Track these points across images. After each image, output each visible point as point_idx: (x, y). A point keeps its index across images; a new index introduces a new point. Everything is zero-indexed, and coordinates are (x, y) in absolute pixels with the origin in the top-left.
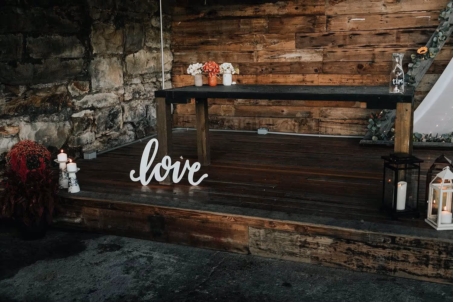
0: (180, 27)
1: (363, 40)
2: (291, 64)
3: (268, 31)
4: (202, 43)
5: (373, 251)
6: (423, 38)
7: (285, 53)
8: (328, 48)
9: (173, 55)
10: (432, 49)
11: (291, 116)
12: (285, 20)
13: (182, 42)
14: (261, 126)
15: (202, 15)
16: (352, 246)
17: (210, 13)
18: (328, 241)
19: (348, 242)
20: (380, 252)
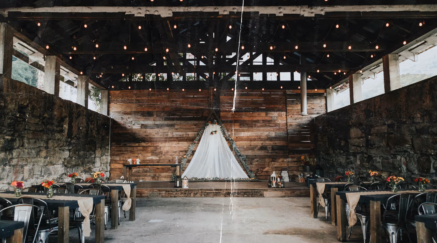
0: (114, 149)
1: (170, 153)
2: (150, 160)
3: (143, 150)
4: (121, 154)
5: (173, 193)
6: (185, 153)
7: (148, 157)
8: (160, 155)
9: (111, 158)
10: (187, 156)
11: (150, 176)
12: (148, 148)
13: (114, 153)
14: (140, 179)
15: (122, 145)
16: (169, 193)
17: (124, 145)
18: (165, 192)
19: (168, 192)
20: (174, 193)
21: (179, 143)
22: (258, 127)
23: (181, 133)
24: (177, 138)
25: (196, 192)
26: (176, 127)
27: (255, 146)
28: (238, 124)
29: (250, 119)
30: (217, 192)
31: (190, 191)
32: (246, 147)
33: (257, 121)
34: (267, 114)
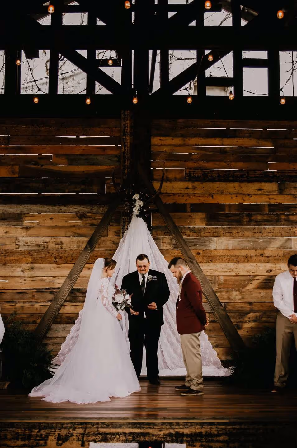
1: (7, 297)
21: (32, 268)
22: (258, 223)
23: (40, 240)
24: (29, 253)
25: (64, 432)
26: (27, 223)
27: (249, 278)
28: (201, 215)
29: (236, 201)
30: (136, 430)
31: (45, 428)
32: (225, 280)
33: (257, 208)
34: (281, 191)
